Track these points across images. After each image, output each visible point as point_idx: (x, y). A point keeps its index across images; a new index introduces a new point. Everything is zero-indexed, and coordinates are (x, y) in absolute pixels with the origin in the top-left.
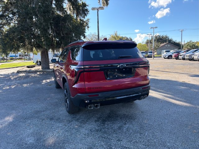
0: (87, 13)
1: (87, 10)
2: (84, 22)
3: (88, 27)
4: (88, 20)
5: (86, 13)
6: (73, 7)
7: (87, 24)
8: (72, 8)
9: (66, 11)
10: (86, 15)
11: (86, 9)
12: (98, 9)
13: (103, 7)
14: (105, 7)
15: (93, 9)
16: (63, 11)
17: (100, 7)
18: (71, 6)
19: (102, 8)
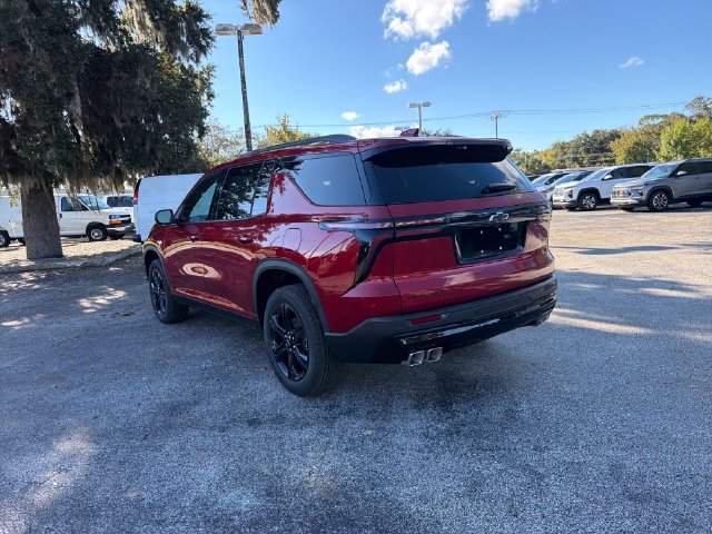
0: (208, 44)
1: (205, 33)
2: (196, 76)
3: (211, 96)
4: (210, 69)
5: (204, 43)
6: (152, 19)
7: (206, 84)
8: (149, 23)
9: (125, 32)
10: (202, 49)
11: (202, 30)
12: (240, 33)
13: (258, 26)
14: (266, 27)
15: (224, 30)
16: (115, 30)
17: (247, 26)
18: (147, 17)
19: (255, 29)
